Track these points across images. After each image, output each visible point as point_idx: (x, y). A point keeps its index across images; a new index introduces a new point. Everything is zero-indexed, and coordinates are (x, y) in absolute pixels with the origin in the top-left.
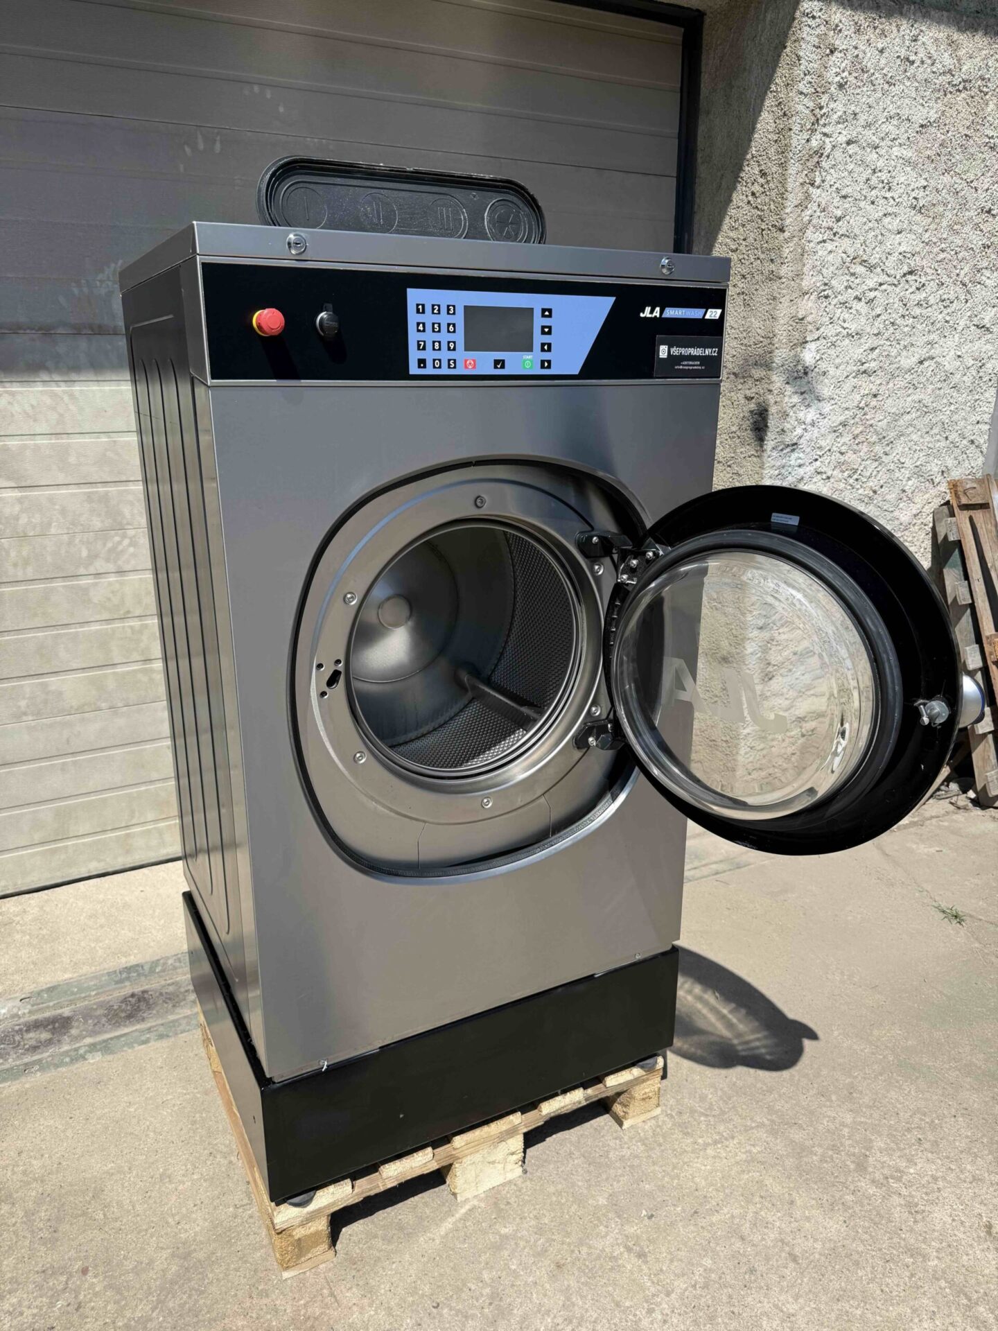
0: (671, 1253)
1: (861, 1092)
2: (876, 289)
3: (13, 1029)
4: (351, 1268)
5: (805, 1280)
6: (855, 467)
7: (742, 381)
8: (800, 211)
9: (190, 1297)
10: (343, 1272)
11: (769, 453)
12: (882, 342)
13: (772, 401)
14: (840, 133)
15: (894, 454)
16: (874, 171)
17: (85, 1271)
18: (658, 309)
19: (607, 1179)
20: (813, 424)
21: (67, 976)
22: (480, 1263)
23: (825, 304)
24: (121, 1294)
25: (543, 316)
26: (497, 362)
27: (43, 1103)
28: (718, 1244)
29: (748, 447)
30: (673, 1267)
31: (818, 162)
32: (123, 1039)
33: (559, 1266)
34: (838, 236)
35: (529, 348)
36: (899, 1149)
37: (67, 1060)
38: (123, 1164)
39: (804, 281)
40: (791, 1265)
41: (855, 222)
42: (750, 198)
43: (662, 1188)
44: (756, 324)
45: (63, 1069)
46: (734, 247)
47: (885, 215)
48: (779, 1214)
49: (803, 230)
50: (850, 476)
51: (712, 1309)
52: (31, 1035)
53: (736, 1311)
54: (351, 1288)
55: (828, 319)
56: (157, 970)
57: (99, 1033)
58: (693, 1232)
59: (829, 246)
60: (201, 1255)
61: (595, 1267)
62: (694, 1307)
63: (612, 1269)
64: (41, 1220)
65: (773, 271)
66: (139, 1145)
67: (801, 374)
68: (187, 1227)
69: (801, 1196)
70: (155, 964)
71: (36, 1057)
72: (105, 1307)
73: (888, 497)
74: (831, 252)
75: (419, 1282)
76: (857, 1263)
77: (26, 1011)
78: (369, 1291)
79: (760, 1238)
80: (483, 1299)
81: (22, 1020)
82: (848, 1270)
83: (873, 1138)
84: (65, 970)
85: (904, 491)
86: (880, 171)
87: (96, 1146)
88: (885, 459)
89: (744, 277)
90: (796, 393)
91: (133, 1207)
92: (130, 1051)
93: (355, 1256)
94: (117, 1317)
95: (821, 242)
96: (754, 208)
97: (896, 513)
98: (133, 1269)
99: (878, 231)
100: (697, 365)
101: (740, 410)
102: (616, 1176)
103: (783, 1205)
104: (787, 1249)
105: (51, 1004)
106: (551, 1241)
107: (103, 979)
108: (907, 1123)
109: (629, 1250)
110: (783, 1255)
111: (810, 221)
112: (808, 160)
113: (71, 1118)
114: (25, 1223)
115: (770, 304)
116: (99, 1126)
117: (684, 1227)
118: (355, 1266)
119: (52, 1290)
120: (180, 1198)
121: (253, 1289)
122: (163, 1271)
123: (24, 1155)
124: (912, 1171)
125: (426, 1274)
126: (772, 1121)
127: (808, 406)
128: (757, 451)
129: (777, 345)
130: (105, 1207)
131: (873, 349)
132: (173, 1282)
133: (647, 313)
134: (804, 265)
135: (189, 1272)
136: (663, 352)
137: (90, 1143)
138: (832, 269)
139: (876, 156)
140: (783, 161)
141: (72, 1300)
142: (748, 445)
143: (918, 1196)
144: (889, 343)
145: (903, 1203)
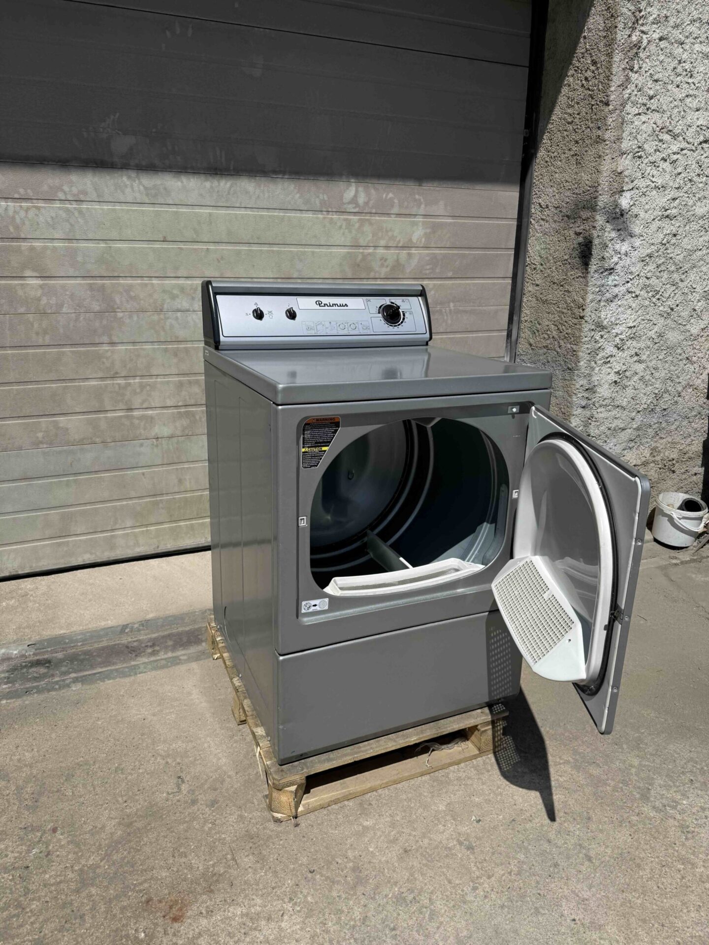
0: (493, 848)
1: (646, 744)
2: (678, 153)
3: (21, 665)
4: (249, 842)
5: (597, 875)
6: (658, 289)
7: (573, 221)
8: (621, 90)
9: (129, 853)
10: (243, 844)
11: (592, 274)
12: (681, 194)
13: (595, 235)
14: (654, 31)
15: (688, 281)
16: (680, 62)
17: (54, 830)
19: (446, 792)
20: (626, 254)
21: (62, 632)
22: (346, 844)
23: (638, 163)
24: (80, 848)
27: (37, 715)
28: (530, 844)
29: (576, 271)
30: (494, 858)
31: (636, 53)
32: (97, 675)
33: (406, 851)
34: (650, 111)
36: (675, 786)
37: (57, 687)
38: (89, 759)
39: (623, 144)
40: (587, 863)
41: (664, 101)
42: (584, 82)
43: (488, 801)
44: (585, 177)
45: (54, 693)
46: (570, 120)
47: (687, 96)
48: (579, 826)
49: (623, 105)
50: (653, 296)
51: (523, 891)
52: (34, 669)
53: (542, 894)
54: (248, 856)
55: (640, 174)
56: (126, 631)
57: (81, 671)
58: (510, 834)
59: (643, 118)
60: (139, 825)
61: (434, 853)
62: (509, 888)
63: (447, 856)
64: (27, 793)
65: (599, 136)
66: (103, 747)
67: (618, 216)
68: (132, 805)
69: (596, 814)
70: (125, 627)
71: (35, 684)
72: (67, 856)
73: (682, 314)
74: (644, 122)
75: (299, 855)
76: (639, 866)
77: (31, 653)
78: (261, 859)
79: (563, 842)
80: (347, 870)
81: (28, 659)
82: (631, 870)
83: (655, 777)
84: (61, 628)
85: (695, 310)
86: (684, 62)
87: (72, 745)
88: (681, 284)
89: (577, 142)
90: (614, 229)
91: (94, 789)
92: (101, 683)
93: (253, 833)
94: (75, 863)
95: (637, 115)
96: (586, 89)
97: (688, 327)
98: (89, 831)
99: (681, 109)
101: (571, 243)
102: (453, 791)
103: (582, 820)
104: (584, 851)
105: (49, 649)
106: (400, 833)
107: (88, 634)
108: (682, 768)
109: (461, 843)
110: (581, 855)
111: (629, 98)
112: (629, 51)
113: (56, 726)
114: (16, 794)
115: (596, 161)
116: (75, 733)
117: (503, 830)
118: (253, 840)
119: (30, 841)
120: (128, 785)
121: (176, 851)
122: (111, 834)
123: (20, 749)
124: (685, 802)
125: (304, 850)
126: (576, 760)
127: (623, 240)
128: (583, 273)
129: (600, 192)
130: (74, 787)
131: (674, 199)
132: (118, 842)
134: (623, 131)
135: (130, 836)
137: (67, 744)
138: (644, 135)
139: (682, 50)
140: (609, 51)
141: (43, 849)
142: (577, 269)
143: (689, 821)
144: (687, 196)
145: (677, 824)
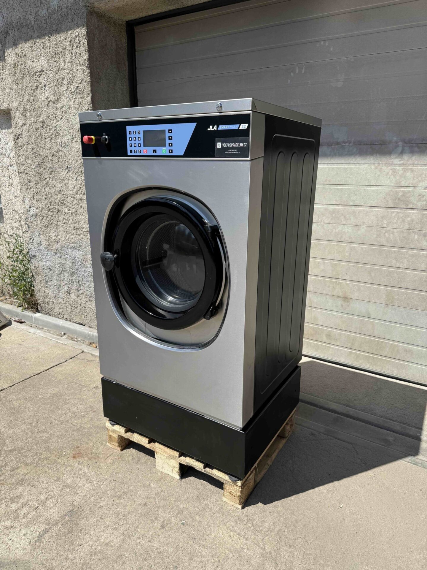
0: (169, 536)
10: (116, 456)
18: (216, 126)
19: (193, 504)
25: (169, 132)
26: (154, 150)
28: (182, 551)
30: (162, 539)
35: (165, 145)
43: (200, 523)
54: (112, 460)
61: (150, 515)
62: (148, 552)
63: (152, 520)
72: (86, 420)
75: (121, 473)
78: (113, 464)
80: (122, 490)
94: (83, 424)
100: (236, 151)
102: (196, 506)
106: (154, 498)
117: (184, 536)
125: (125, 473)
133: (211, 128)
136: (219, 145)
